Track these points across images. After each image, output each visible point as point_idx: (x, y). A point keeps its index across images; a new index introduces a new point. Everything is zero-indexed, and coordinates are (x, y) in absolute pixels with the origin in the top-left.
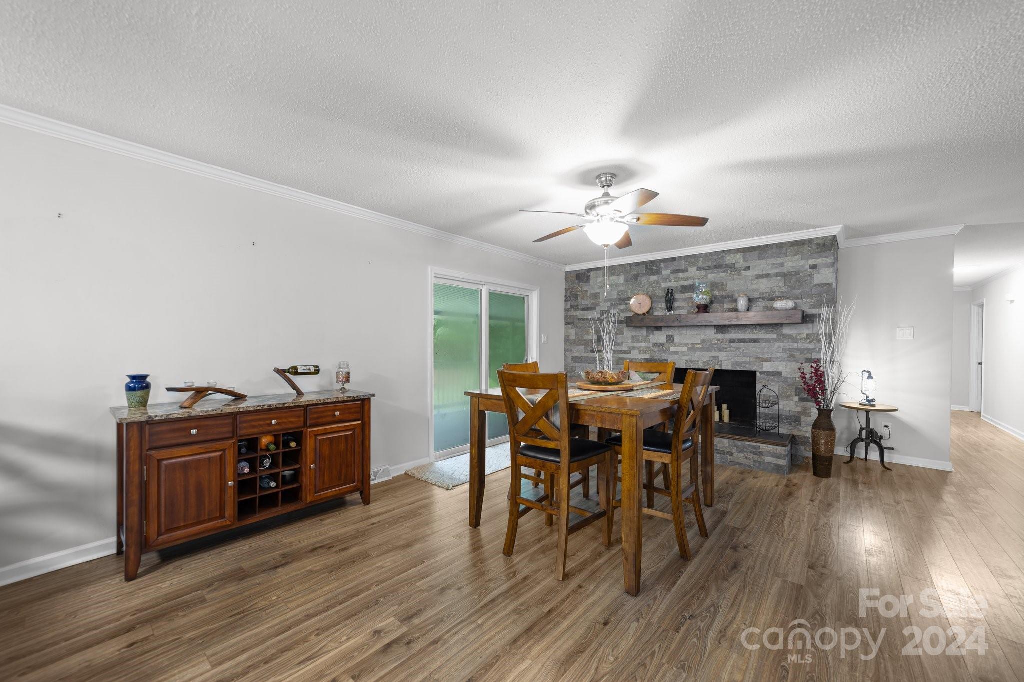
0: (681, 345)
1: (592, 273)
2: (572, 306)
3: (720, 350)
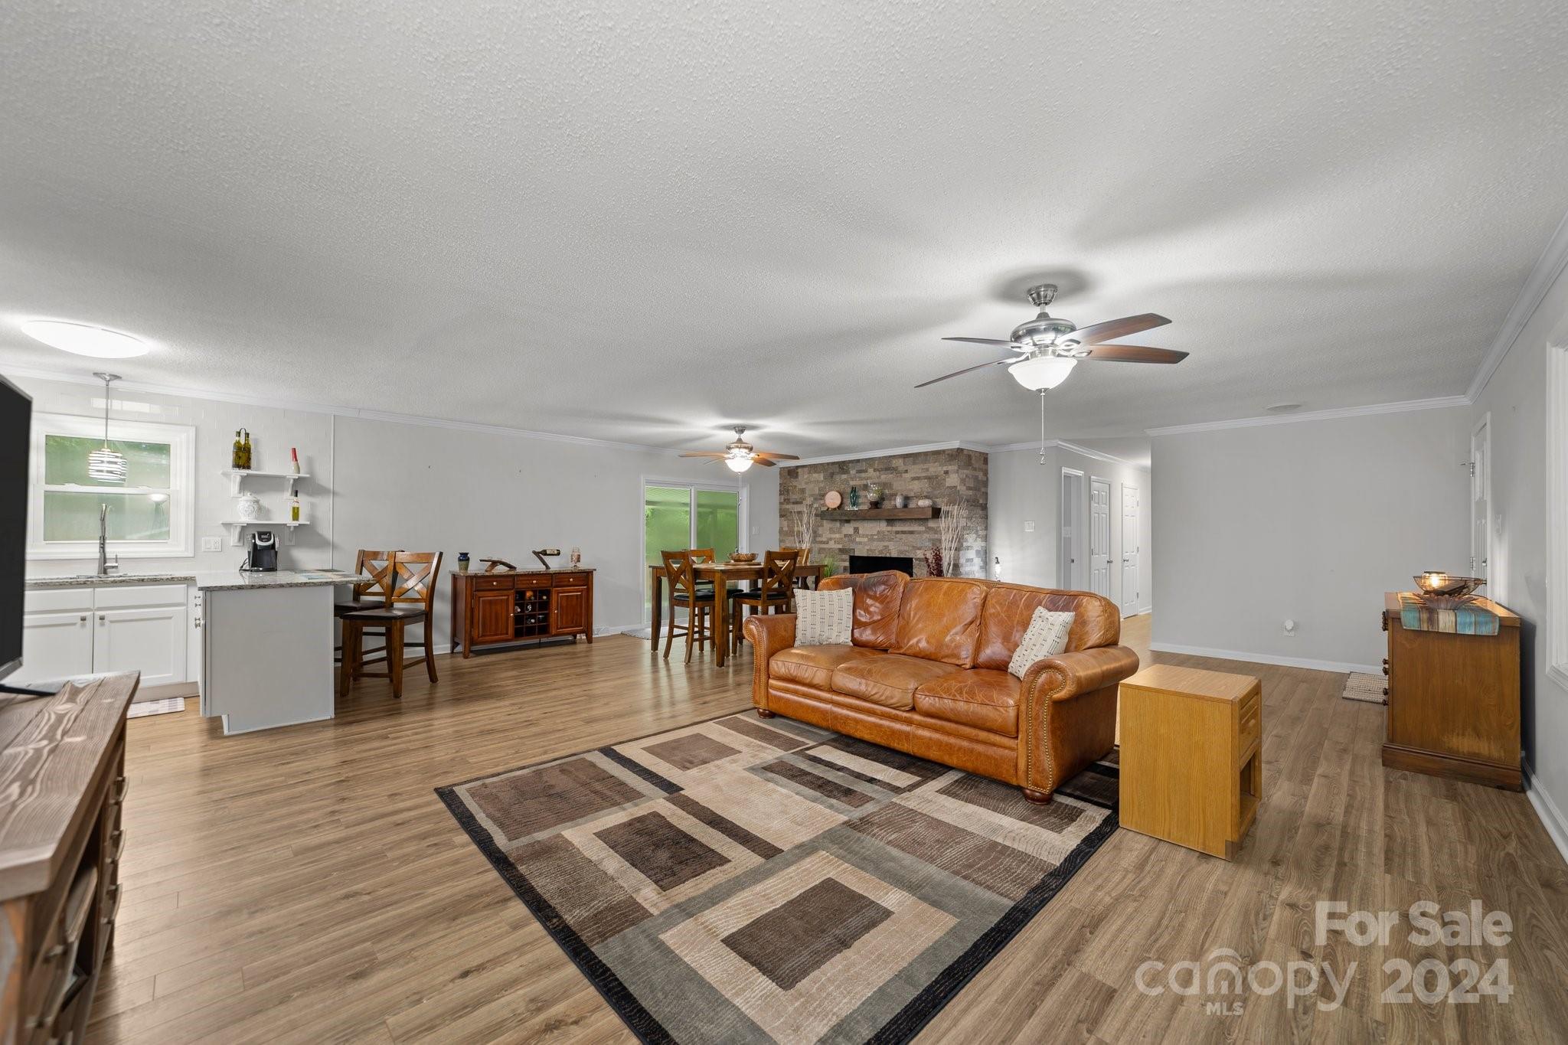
0: (863, 536)
1: (799, 470)
2: (785, 500)
3: (890, 540)
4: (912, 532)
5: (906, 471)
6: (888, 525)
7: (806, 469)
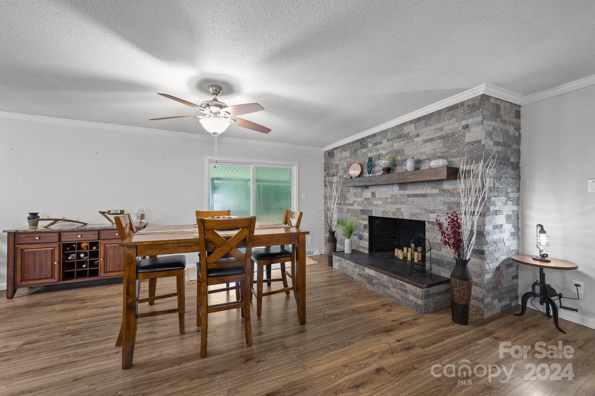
0: (379, 199)
1: (335, 151)
2: (327, 174)
3: (402, 203)
4: (424, 196)
5: (418, 135)
6: (400, 189)
7: (339, 150)
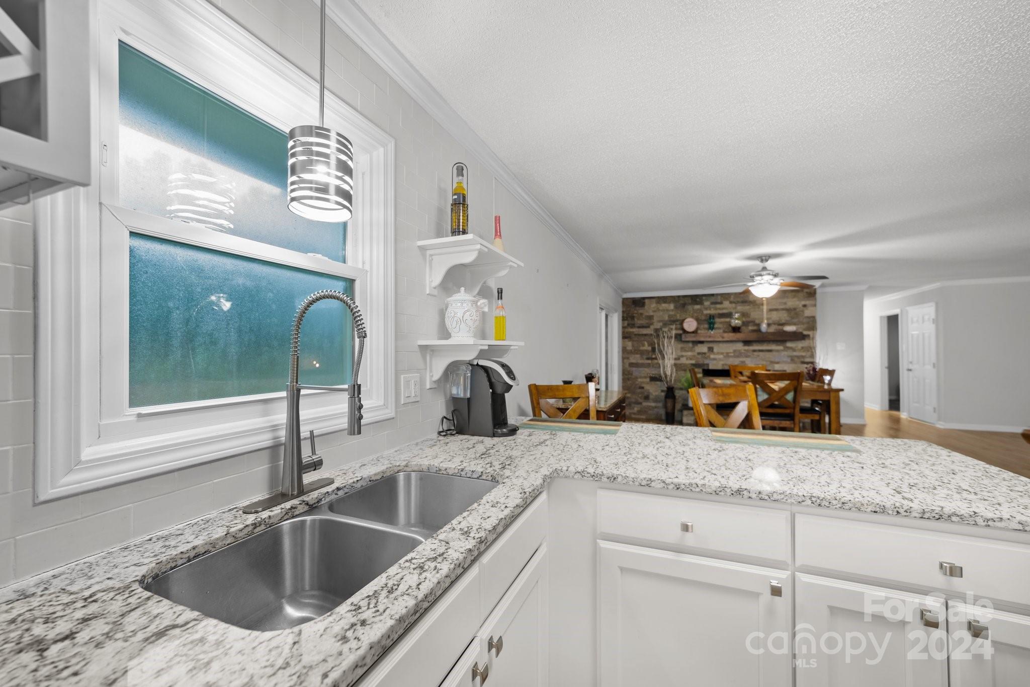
1: (646, 301)
6: (744, 346)
